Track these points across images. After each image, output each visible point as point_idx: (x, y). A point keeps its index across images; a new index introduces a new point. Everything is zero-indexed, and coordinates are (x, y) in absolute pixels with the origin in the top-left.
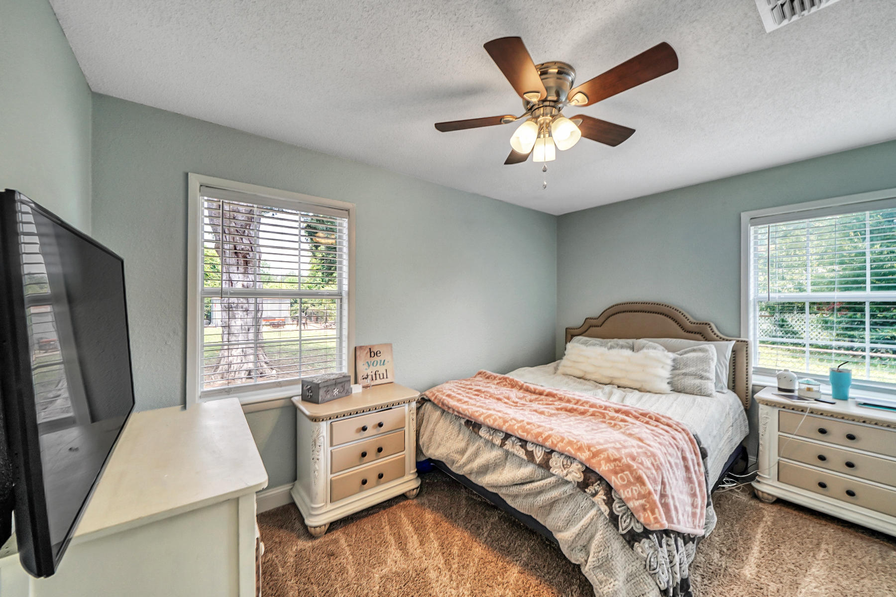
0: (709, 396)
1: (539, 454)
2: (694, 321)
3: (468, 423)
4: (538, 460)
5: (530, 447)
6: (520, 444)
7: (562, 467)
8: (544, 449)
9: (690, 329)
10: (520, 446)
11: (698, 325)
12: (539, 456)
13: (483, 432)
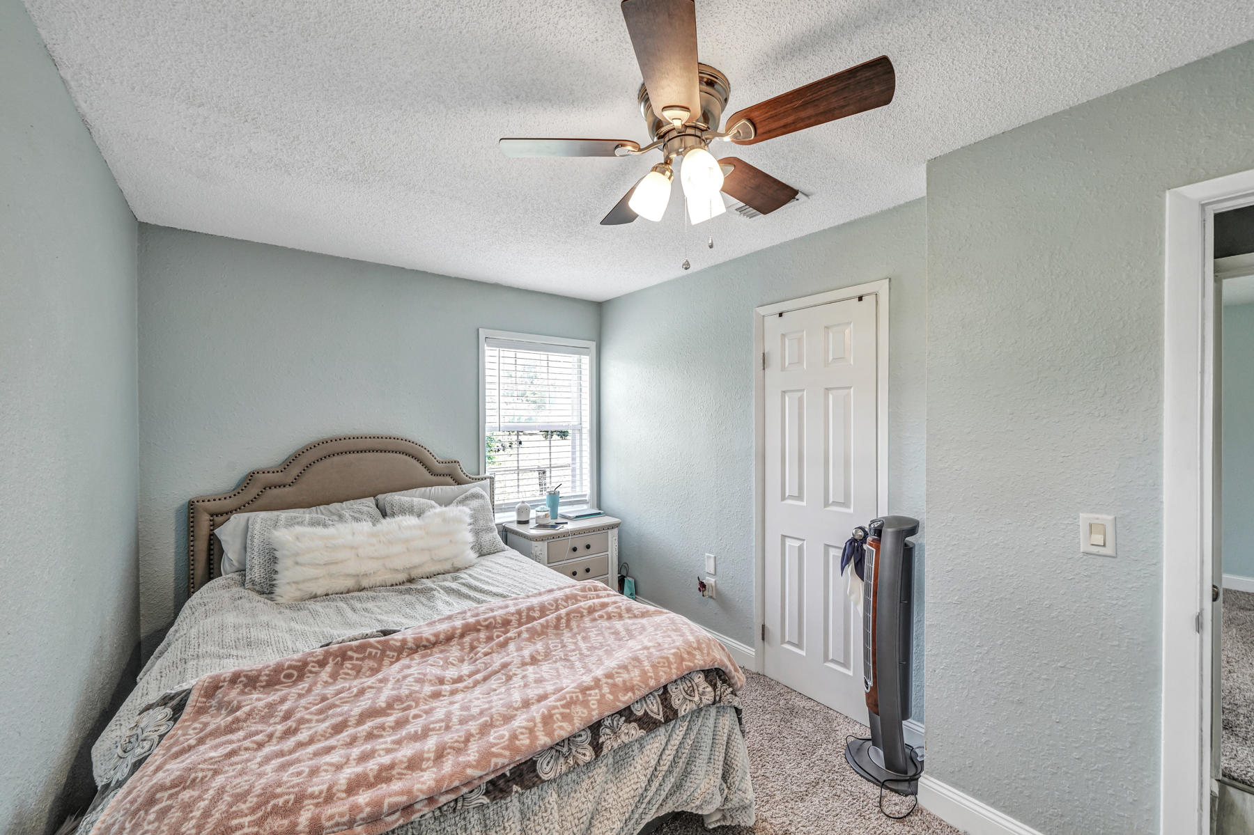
0: (503, 551)
1: (655, 709)
2: (441, 460)
3: (497, 787)
4: (660, 717)
5: (639, 711)
6: (623, 718)
7: (687, 697)
8: (656, 694)
9: (439, 472)
10: (625, 721)
11: (447, 464)
12: (656, 710)
13: (547, 770)
